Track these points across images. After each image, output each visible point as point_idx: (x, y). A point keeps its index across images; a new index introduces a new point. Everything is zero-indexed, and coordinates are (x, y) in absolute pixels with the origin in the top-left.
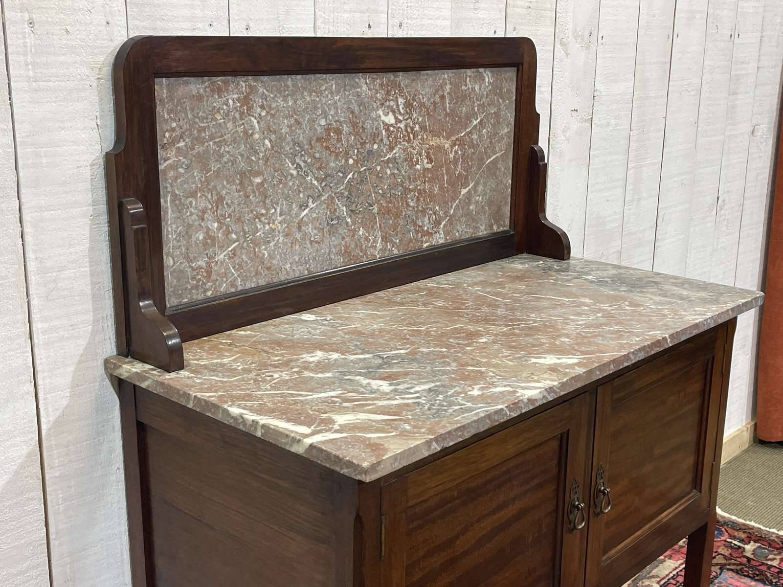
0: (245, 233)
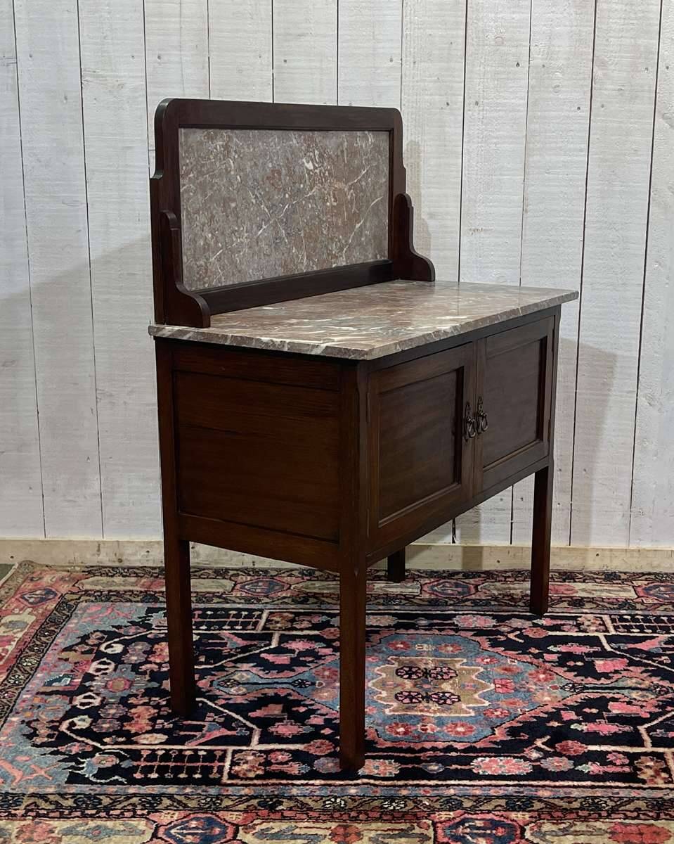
0: (226, 243)
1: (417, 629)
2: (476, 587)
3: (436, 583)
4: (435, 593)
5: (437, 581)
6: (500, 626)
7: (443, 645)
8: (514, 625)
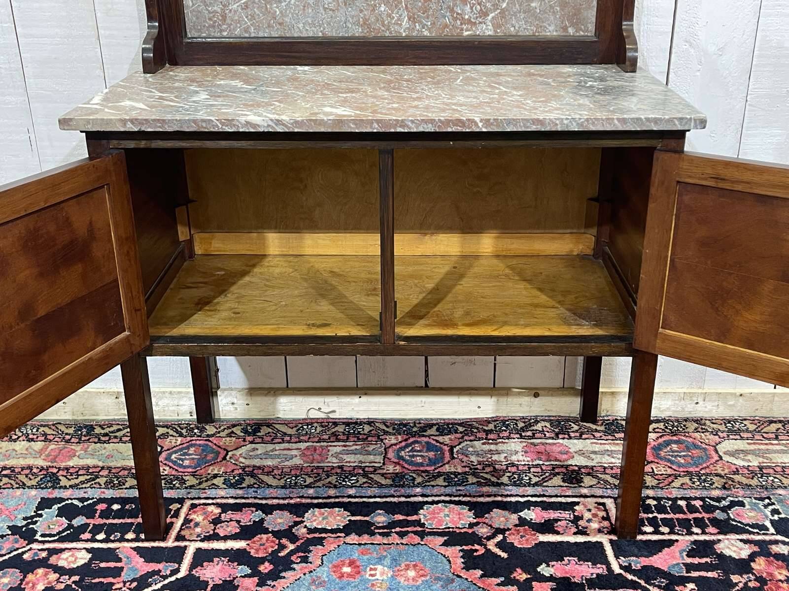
5: (406, 440)
6: (478, 524)
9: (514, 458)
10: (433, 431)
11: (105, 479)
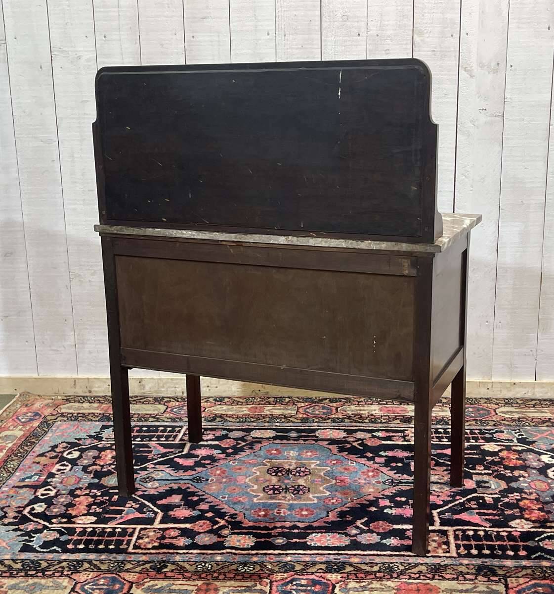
1: (289, 440)
2: (337, 409)
3: (309, 406)
4: (307, 413)
5: (310, 405)
6: (348, 437)
7: (305, 451)
8: (358, 437)
9: (373, 413)
10: (327, 401)
11: (137, 419)
